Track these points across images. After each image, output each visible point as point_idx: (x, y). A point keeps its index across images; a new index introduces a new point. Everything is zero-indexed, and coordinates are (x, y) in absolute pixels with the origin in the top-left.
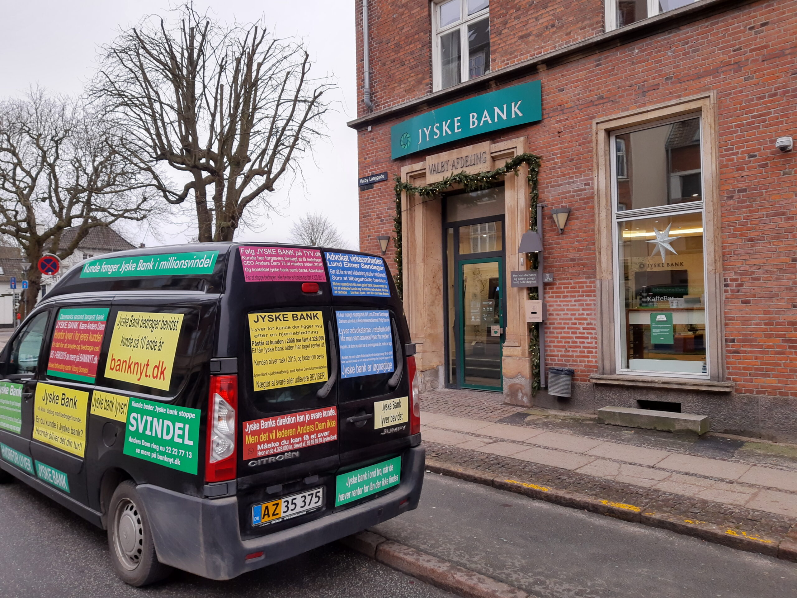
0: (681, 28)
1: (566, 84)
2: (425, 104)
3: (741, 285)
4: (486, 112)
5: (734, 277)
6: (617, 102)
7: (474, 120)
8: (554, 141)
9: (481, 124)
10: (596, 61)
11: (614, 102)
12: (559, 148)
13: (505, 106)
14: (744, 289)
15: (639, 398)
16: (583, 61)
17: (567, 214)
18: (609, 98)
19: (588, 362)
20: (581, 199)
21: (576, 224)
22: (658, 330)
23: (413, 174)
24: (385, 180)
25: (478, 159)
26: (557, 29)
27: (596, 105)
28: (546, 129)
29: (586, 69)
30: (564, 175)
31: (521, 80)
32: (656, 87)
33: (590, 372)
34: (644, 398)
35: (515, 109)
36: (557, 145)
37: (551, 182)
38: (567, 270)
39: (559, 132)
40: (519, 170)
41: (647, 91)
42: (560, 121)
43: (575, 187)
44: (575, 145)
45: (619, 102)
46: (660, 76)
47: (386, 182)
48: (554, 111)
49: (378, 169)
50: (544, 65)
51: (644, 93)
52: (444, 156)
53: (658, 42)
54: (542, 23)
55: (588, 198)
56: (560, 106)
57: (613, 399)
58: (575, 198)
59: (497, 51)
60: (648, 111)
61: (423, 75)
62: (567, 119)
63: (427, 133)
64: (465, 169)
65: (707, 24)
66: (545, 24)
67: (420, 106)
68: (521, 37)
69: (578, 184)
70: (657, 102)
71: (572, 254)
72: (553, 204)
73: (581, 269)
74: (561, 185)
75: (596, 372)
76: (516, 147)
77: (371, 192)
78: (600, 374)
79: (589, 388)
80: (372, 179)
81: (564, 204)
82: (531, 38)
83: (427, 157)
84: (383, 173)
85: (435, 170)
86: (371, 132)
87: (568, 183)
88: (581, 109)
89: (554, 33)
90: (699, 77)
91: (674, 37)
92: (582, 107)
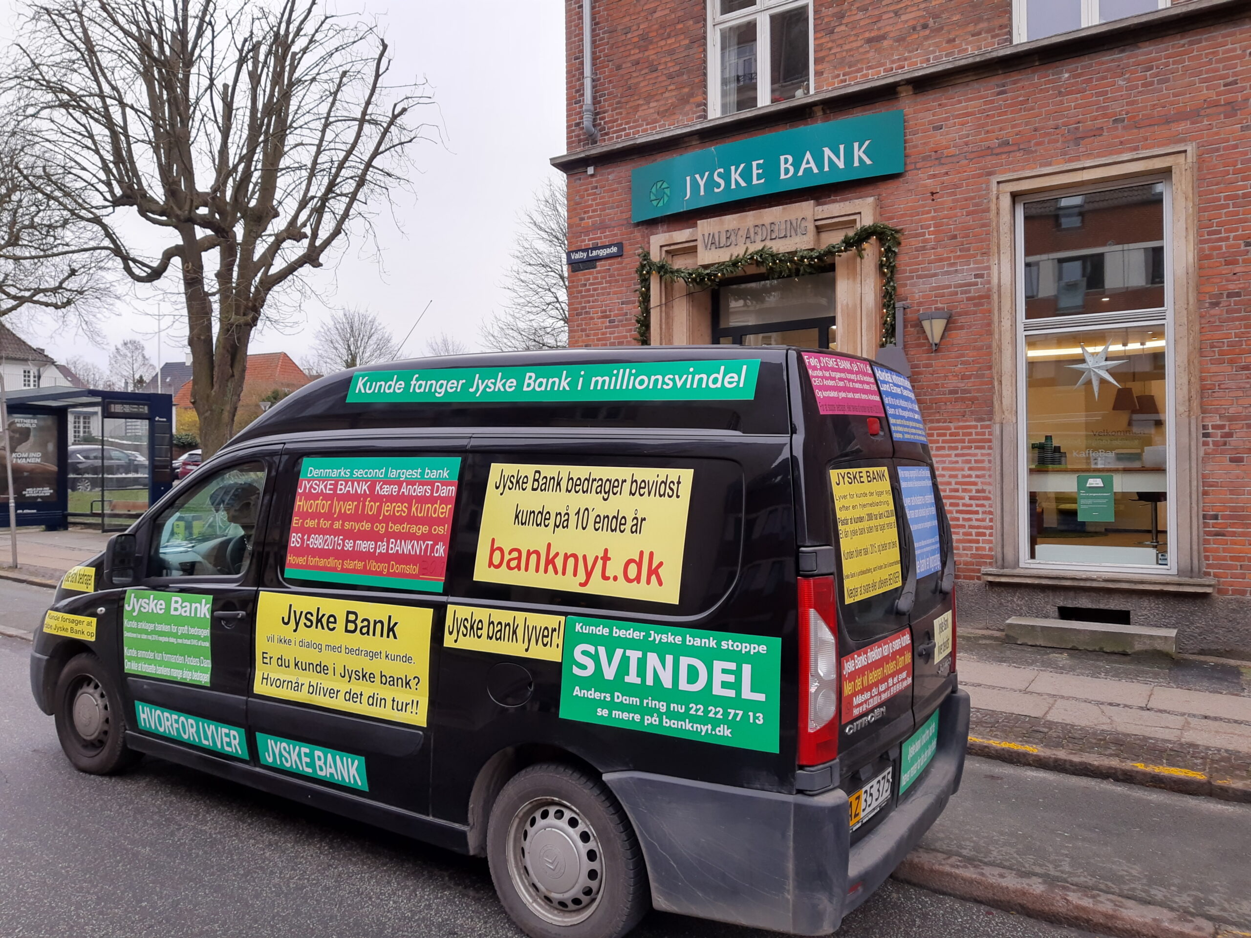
0: (1139, 44)
1: (947, 119)
2: (696, 137)
3: (1230, 435)
4: (808, 155)
5: (1219, 423)
6: (1032, 152)
7: (787, 166)
8: (923, 206)
9: (800, 173)
10: (998, 86)
11: (1027, 151)
12: (933, 218)
13: (842, 147)
14: (1234, 441)
15: (1061, 604)
16: (976, 85)
17: (945, 321)
18: (1018, 144)
19: (977, 549)
20: (969, 299)
21: (960, 337)
22: (1090, 501)
23: (673, 247)
24: (619, 255)
25: (793, 228)
26: (932, 31)
27: (997, 154)
28: (911, 188)
29: (981, 97)
30: (941, 260)
31: (868, 107)
32: (1098, 132)
33: (980, 564)
34: (1070, 604)
35: (859, 153)
36: (929, 212)
37: (917, 270)
38: (943, 407)
39: (933, 194)
40: (864, 250)
41: (1083, 138)
42: (934, 176)
43: (959, 279)
44: (959, 214)
45: (1036, 151)
46: (1105, 116)
47: (619, 259)
48: (924, 159)
49: (605, 237)
50: (910, 87)
51: (1078, 140)
52: (730, 221)
53: (1103, 63)
54: (907, 21)
55: (981, 297)
56: (936, 152)
57: (1018, 605)
58: (959, 296)
59: (827, 59)
60: (1084, 168)
61: (692, 88)
62: (947, 173)
63: (702, 184)
64: (769, 244)
65: (1182, 42)
66: (911, 23)
67: (686, 139)
68: (869, 41)
69: (965, 274)
70: (1099, 156)
71: (953, 383)
72: (920, 304)
73: (967, 407)
74: (935, 275)
75: (991, 564)
76: (860, 213)
77: (591, 274)
78: (997, 567)
79: (979, 590)
80: (595, 253)
81: (939, 305)
82: (886, 43)
83: (699, 222)
84: (615, 245)
85: (713, 243)
86: (592, 176)
87: (948, 273)
88: (972, 159)
89: (927, 38)
90: (1167, 121)
91: (1129, 58)
92: (972, 156)
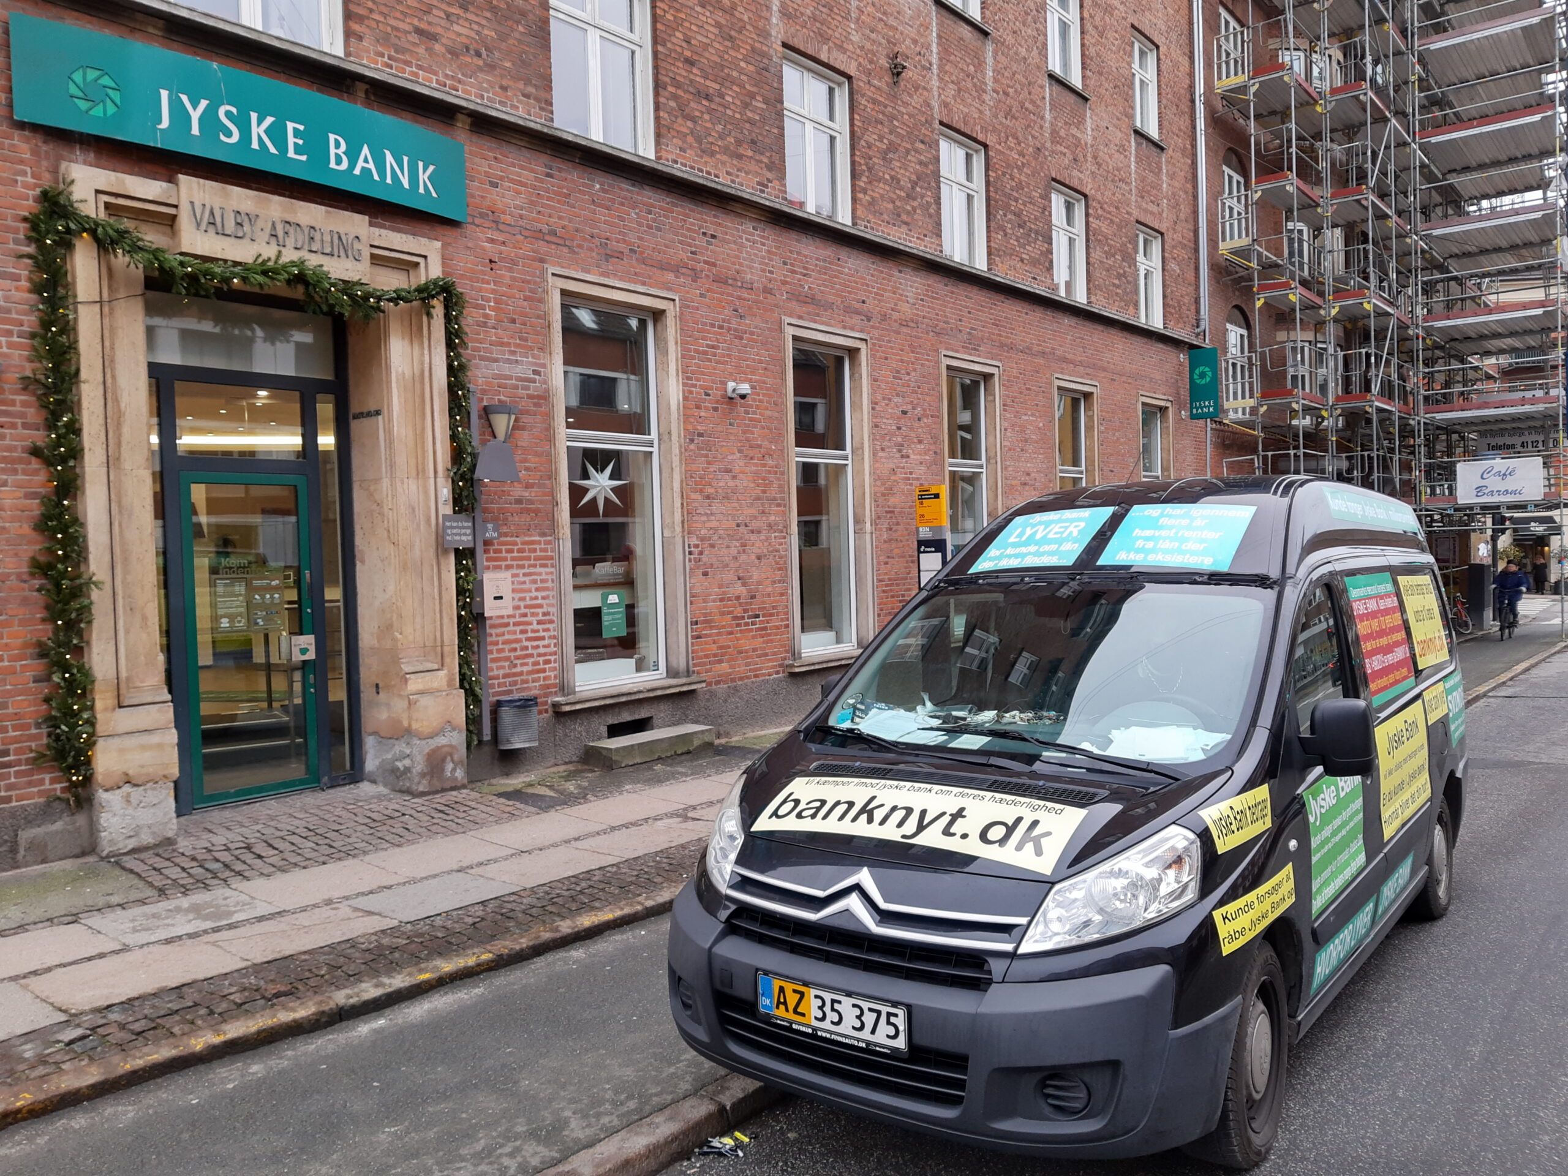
0: (645, 187)
1: (502, 178)
2: (161, 23)
3: (701, 553)
4: (365, 150)
5: (697, 542)
6: (574, 253)
7: (339, 152)
8: (483, 273)
9: (357, 171)
10: (546, 166)
11: (571, 250)
12: (493, 291)
13: (406, 159)
14: (704, 558)
15: (608, 723)
16: (527, 154)
18: (564, 239)
19: (545, 678)
20: (530, 397)
22: (610, 617)
23: (121, 201)
25: (342, 247)
27: (548, 242)
28: (470, 245)
29: (532, 171)
30: (502, 344)
31: (418, 119)
32: (620, 256)
35: (423, 177)
36: (488, 283)
37: (480, 350)
39: (491, 261)
42: (492, 241)
43: (519, 371)
44: (517, 296)
46: (625, 241)
48: (482, 215)
50: (469, 120)
53: (621, 189)
54: (459, 35)
55: (539, 397)
56: (493, 212)
57: (579, 732)
58: (520, 391)
60: (613, 287)
62: (504, 243)
63: (195, 115)
64: (307, 257)
65: (667, 199)
66: (464, 40)
67: (139, 16)
68: (419, 31)
69: (523, 370)
73: (532, 519)
74: (496, 360)
75: (557, 693)
76: (425, 257)
79: (548, 724)
83: (182, 177)
85: (212, 224)
87: (509, 361)
88: (526, 237)
89: (480, 69)
91: (638, 194)
92: (527, 233)
